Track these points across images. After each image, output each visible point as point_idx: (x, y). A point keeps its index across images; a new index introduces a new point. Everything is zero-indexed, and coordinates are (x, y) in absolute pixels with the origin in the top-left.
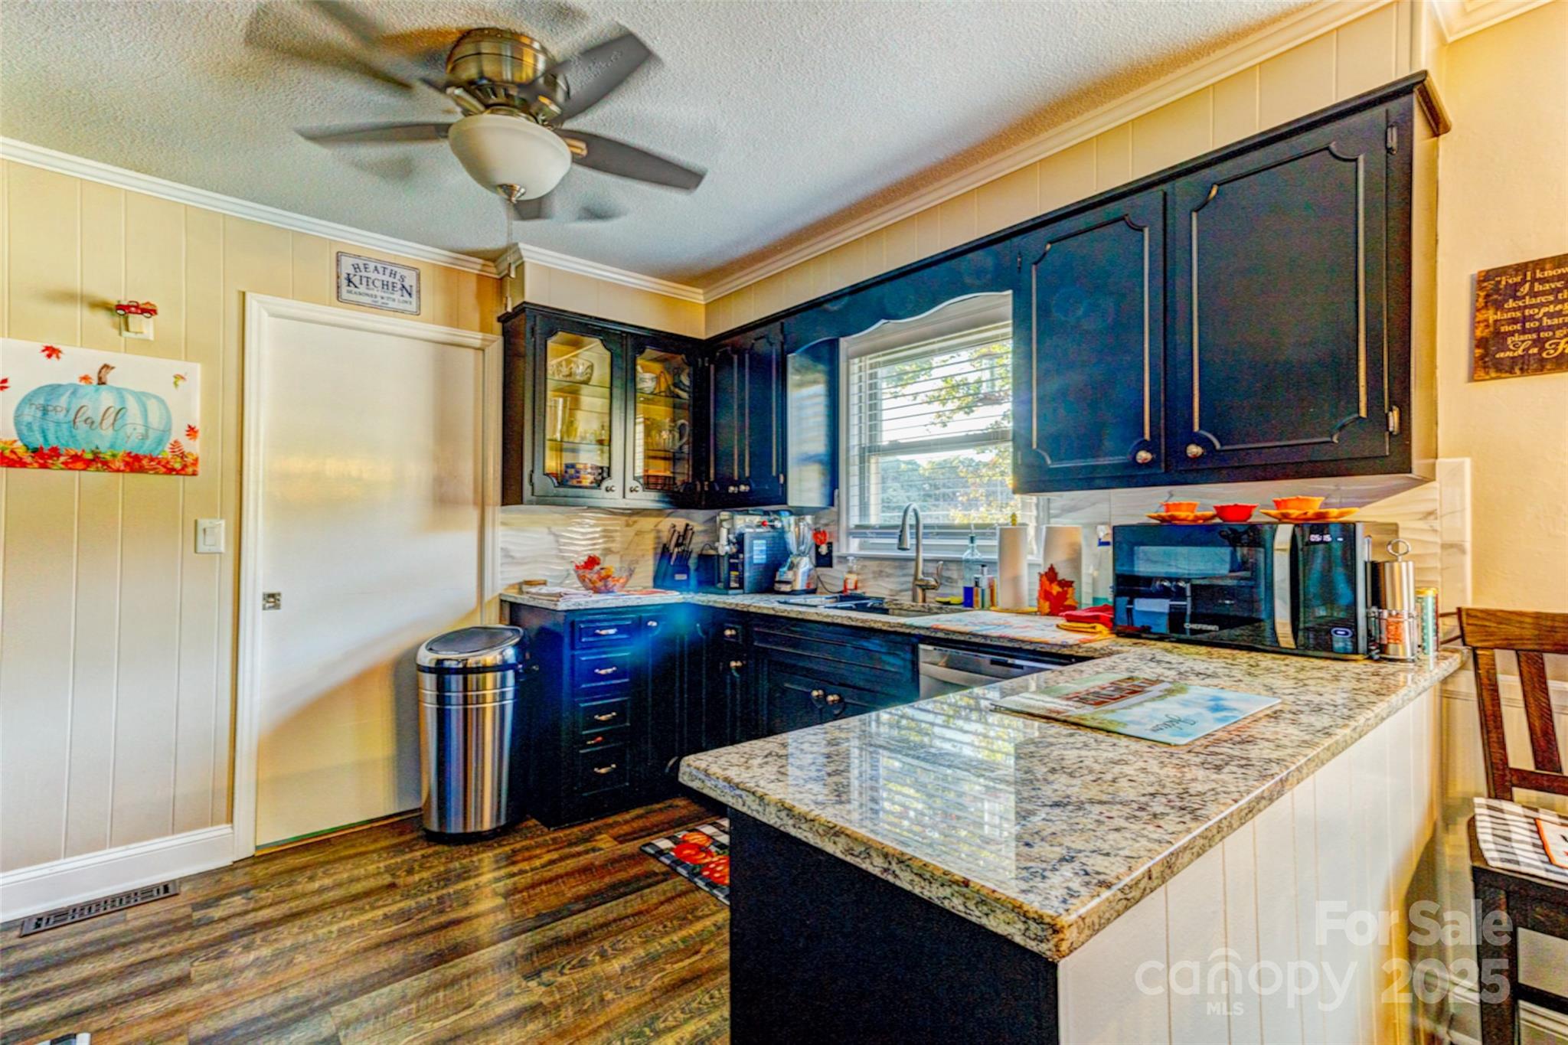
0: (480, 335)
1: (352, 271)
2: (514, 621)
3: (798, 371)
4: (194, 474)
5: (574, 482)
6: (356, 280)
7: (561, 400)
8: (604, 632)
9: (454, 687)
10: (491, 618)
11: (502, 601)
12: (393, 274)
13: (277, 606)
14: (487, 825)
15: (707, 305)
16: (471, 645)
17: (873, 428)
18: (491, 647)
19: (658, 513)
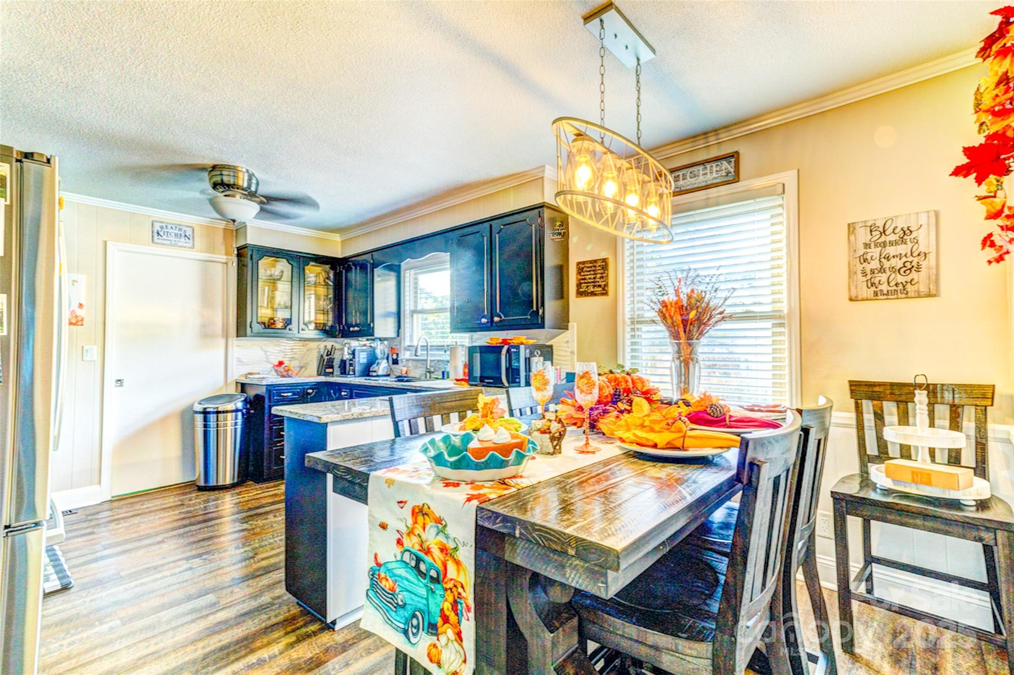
0: (225, 257)
1: (159, 229)
2: (243, 391)
3: (379, 276)
4: (82, 325)
5: (273, 326)
6: (161, 233)
7: (267, 288)
8: (285, 395)
9: (212, 420)
10: (232, 390)
11: (237, 383)
12: (180, 230)
13: (121, 385)
14: (228, 481)
15: (342, 242)
16: (219, 402)
17: (416, 302)
18: (230, 402)
19: (319, 340)
